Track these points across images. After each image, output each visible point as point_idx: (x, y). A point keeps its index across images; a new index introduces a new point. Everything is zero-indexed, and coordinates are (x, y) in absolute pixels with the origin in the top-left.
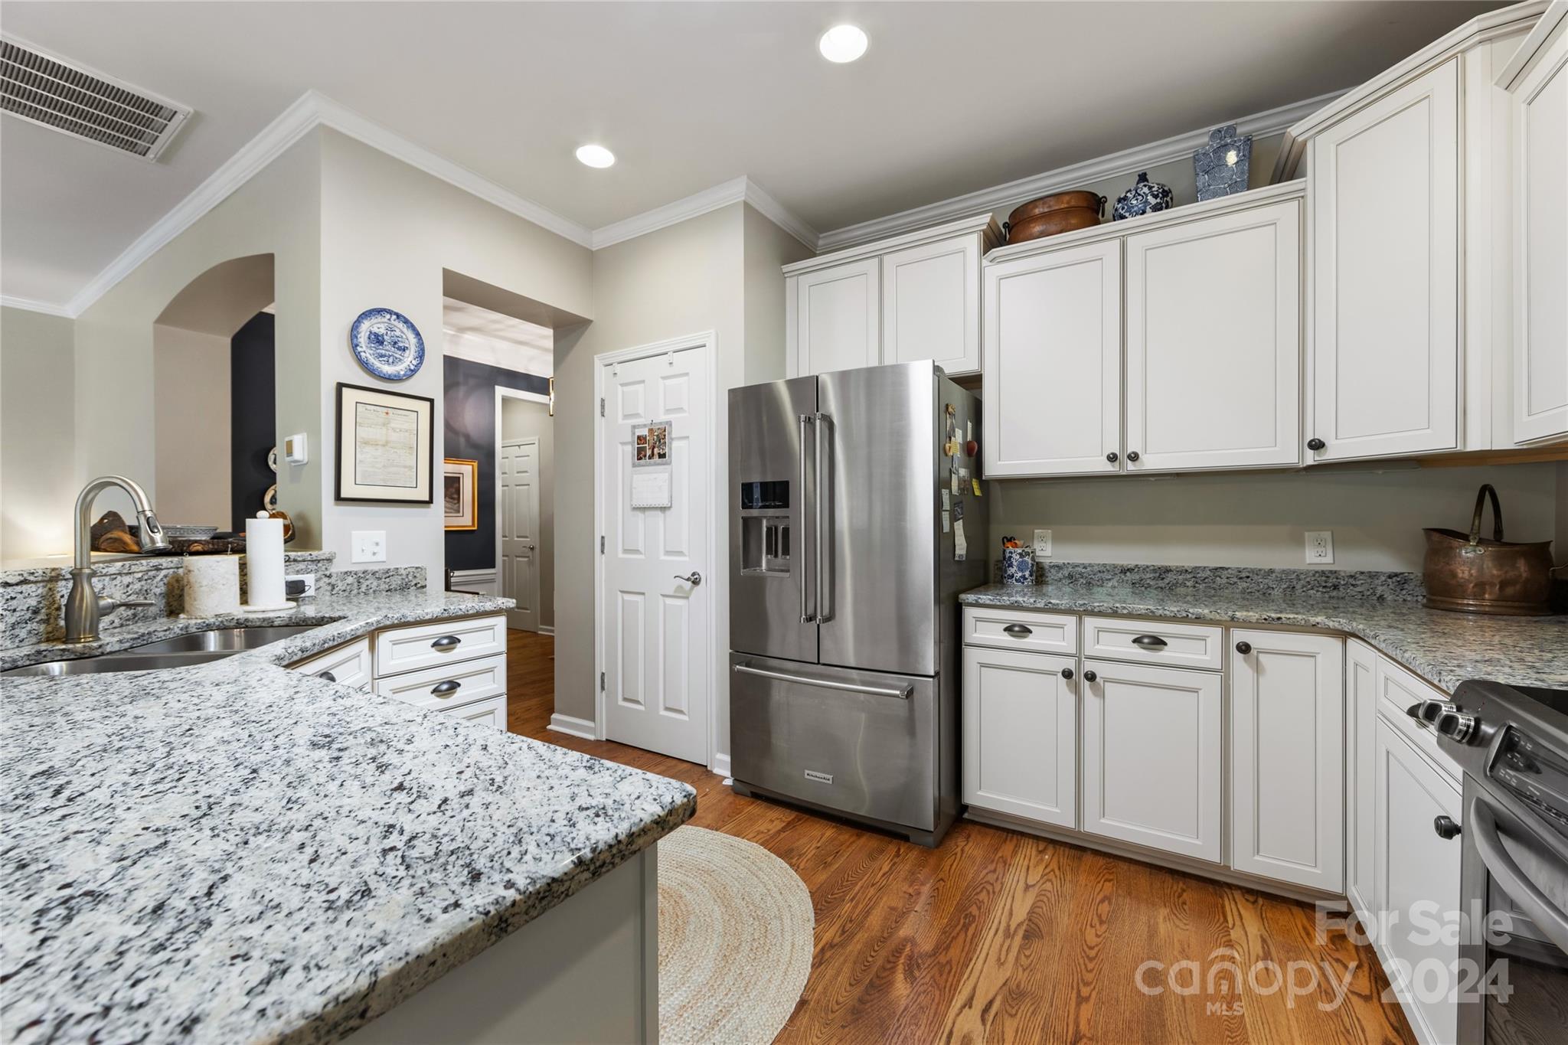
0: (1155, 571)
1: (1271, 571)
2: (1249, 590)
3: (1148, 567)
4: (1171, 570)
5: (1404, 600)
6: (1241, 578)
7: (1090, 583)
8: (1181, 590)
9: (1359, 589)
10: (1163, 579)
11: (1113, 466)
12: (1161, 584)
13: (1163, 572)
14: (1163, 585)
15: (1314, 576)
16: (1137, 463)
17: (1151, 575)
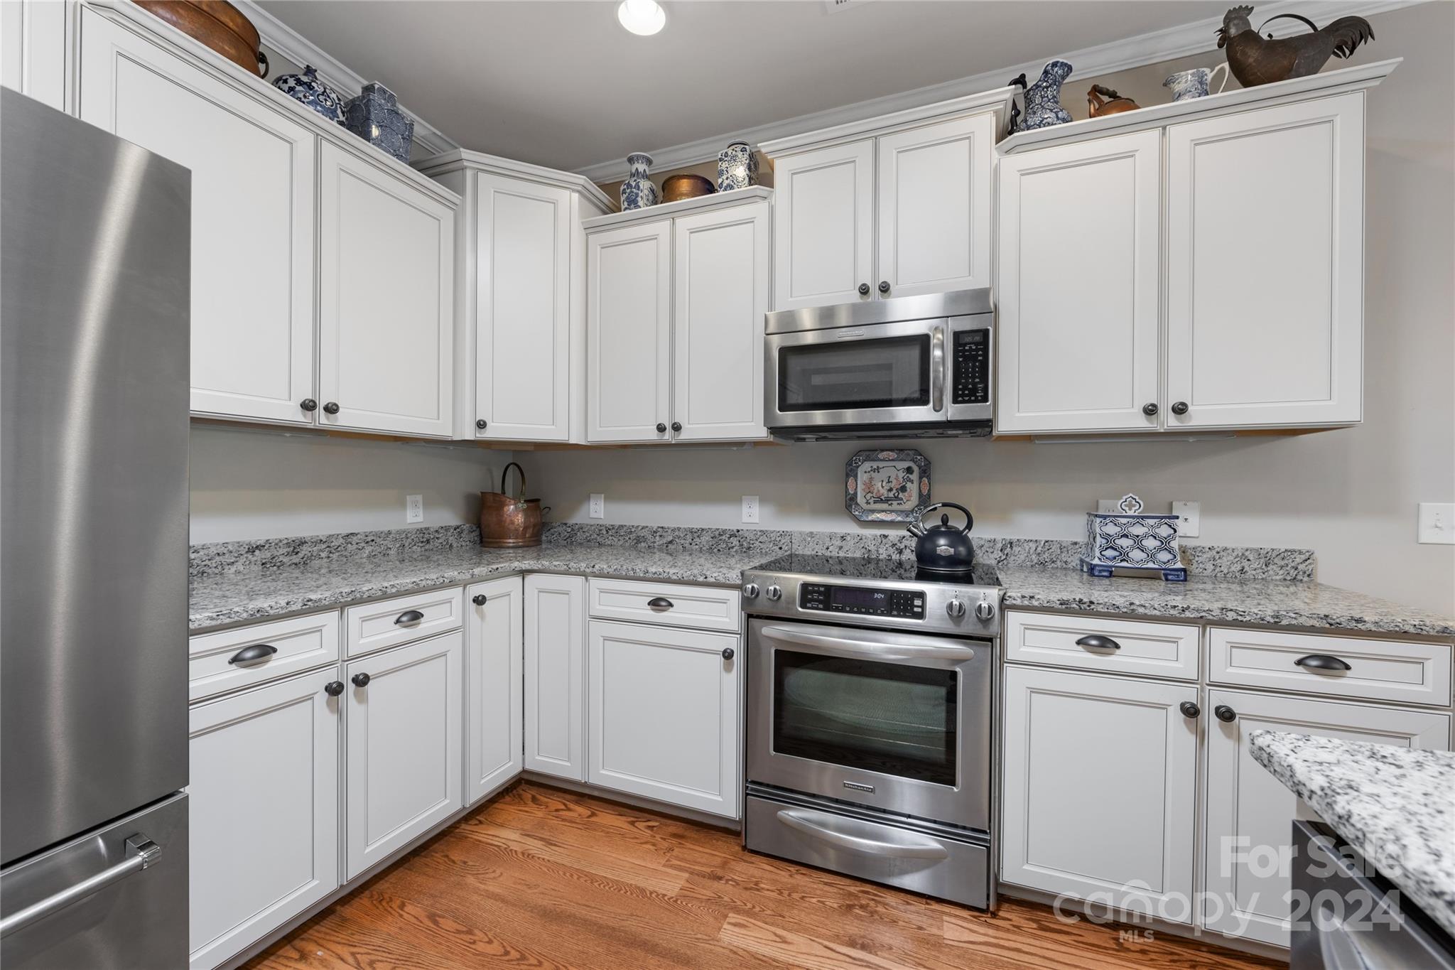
0: (288, 545)
1: (389, 532)
2: (374, 553)
3: (281, 541)
4: (306, 542)
5: (462, 546)
6: (367, 542)
7: (203, 573)
8: (316, 563)
9: (440, 541)
10: (297, 553)
11: (305, 416)
12: (296, 559)
13: (296, 546)
14: (296, 560)
15: (416, 533)
16: (332, 416)
17: (285, 550)
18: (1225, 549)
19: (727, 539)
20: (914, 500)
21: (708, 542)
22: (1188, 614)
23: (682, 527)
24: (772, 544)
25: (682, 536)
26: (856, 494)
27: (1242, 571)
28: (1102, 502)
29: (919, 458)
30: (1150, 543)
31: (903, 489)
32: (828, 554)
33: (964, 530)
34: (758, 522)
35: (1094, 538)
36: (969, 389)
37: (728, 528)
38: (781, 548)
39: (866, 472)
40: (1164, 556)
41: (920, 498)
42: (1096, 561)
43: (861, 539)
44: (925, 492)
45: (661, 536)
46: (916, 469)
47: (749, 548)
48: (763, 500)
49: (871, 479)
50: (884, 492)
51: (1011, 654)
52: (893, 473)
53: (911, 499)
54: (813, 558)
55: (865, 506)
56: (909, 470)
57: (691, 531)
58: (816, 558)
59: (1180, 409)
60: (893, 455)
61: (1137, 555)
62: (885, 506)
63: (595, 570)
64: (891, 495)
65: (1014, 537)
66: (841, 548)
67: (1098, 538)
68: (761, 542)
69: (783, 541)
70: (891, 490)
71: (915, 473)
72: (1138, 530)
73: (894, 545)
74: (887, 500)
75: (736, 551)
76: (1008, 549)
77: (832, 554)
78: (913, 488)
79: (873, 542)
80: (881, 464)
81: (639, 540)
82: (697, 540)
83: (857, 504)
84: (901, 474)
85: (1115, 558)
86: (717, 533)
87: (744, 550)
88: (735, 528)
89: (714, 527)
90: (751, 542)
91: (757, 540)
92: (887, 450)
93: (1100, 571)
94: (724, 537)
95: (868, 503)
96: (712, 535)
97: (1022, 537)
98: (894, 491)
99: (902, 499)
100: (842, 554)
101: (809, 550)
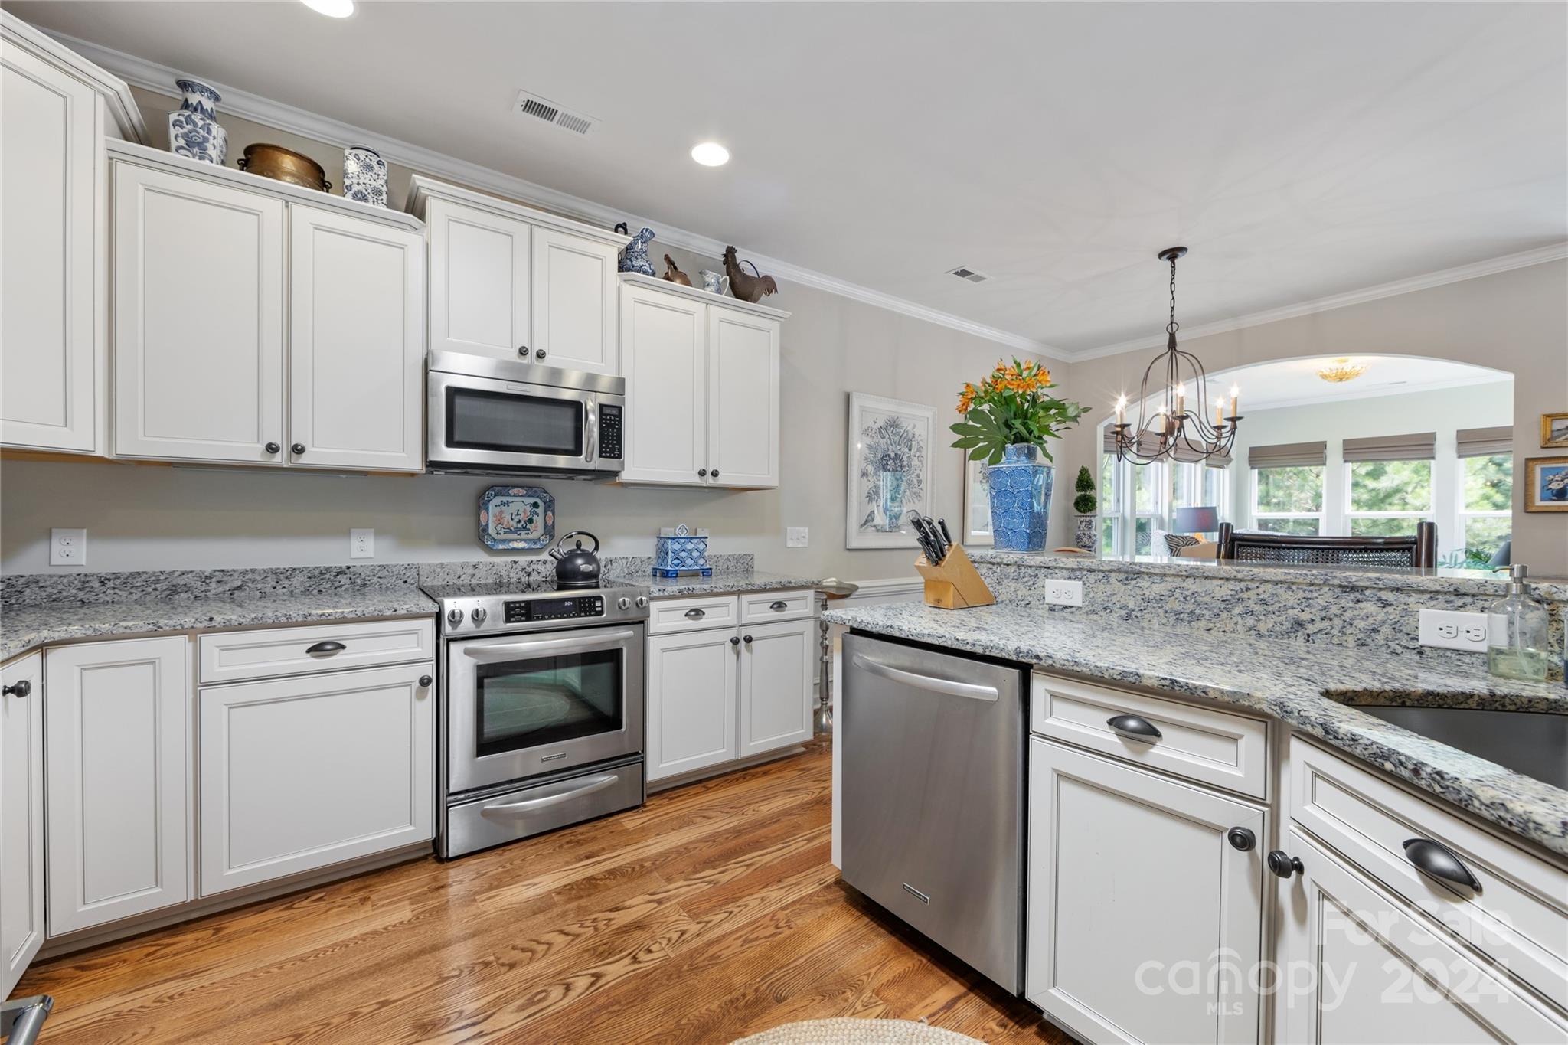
18: (721, 556)
19: (332, 578)
20: (541, 530)
21: (303, 582)
22: (734, 589)
23: (259, 567)
24: (394, 579)
25: (259, 578)
26: (487, 525)
27: (727, 568)
28: (662, 529)
29: (545, 495)
30: (695, 554)
31: (530, 521)
32: (460, 582)
33: (593, 552)
34: (372, 556)
35: (667, 553)
36: (610, 448)
37: (333, 565)
38: (405, 582)
39: (496, 506)
40: (701, 561)
41: (545, 529)
42: (669, 568)
43: (493, 566)
44: (550, 523)
45: (219, 582)
46: (541, 504)
47: (364, 585)
48: (379, 533)
49: (501, 512)
50: (514, 525)
51: (652, 630)
52: (521, 507)
53: (537, 530)
54: (444, 588)
55: (496, 537)
56: (535, 505)
57: (275, 572)
58: (447, 588)
59: (715, 474)
60: (522, 491)
61: (689, 562)
62: (515, 536)
63: (213, 623)
64: (520, 526)
65: (613, 557)
66: (473, 576)
67: (670, 553)
68: (380, 578)
69: (408, 574)
70: (519, 522)
71: (540, 507)
72: (690, 546)
73: (523, 569)
74: (517, 530)
75: (346, 590)
76: (610, 565)
77: (464, 582)
78: (539, 520)
79: (505, 568)
80: (510, 499)
81: (174, 591)
82: (286, 583)
83: (488, 534)
84: (529, 508)
85: (678, 565)
86: (317, 572)
87: (358, 587)
88: (344, 565)
89: (312, 565)
90: (367, 578)
91: (374, 575)
92: (518, 487)
93: (672, 574)
94: (328, 576)
95: (498, 533)
96: (309, 575)
97: (618, 557)
98: (523, 522)
99: (529, 530)
100: (474, 582)
101: (438, 581)
